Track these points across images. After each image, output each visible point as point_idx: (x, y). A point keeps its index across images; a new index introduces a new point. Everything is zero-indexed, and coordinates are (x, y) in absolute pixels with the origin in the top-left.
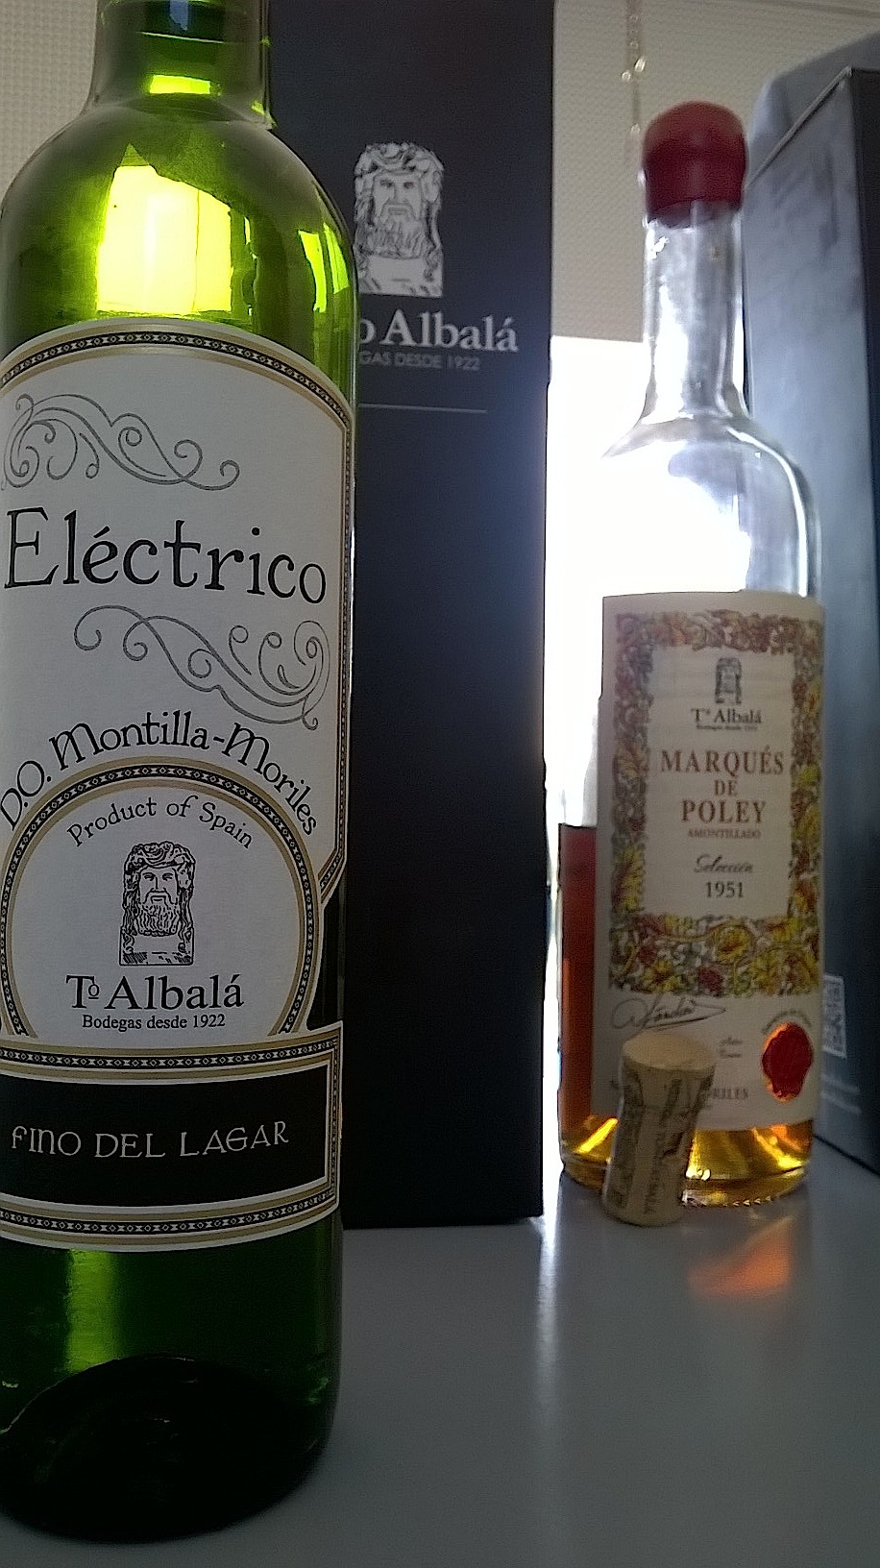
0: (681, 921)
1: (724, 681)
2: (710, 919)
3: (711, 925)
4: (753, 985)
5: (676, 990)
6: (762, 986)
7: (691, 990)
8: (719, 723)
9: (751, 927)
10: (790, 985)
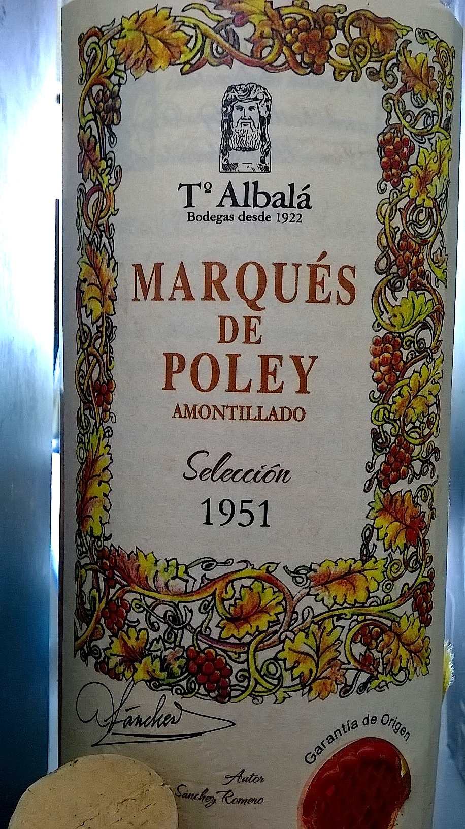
0: (162, 564)
1: (237, 128)
2: (208, 564)
3: (211, 575)
4: (287, 682)
5: (153, 683)
6: (305, 683)
7: (176, 683)
8: (228, 209)
9: (286, 580)
10: (364, 677)
